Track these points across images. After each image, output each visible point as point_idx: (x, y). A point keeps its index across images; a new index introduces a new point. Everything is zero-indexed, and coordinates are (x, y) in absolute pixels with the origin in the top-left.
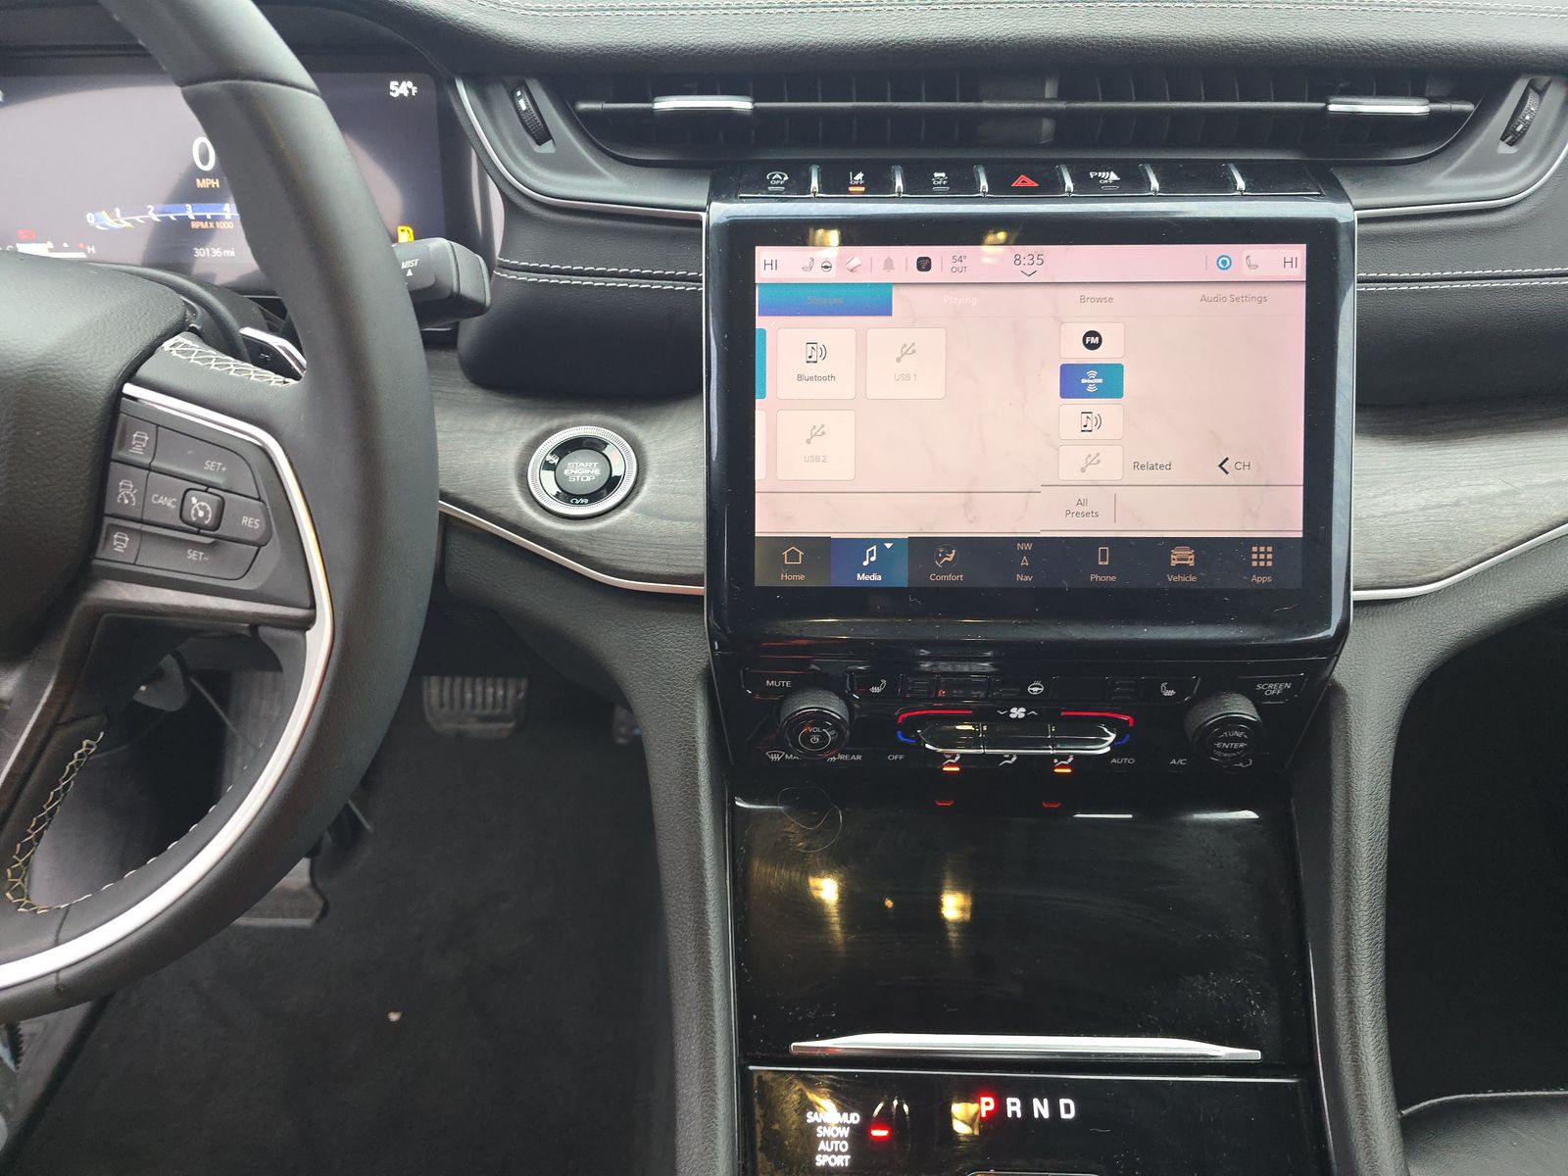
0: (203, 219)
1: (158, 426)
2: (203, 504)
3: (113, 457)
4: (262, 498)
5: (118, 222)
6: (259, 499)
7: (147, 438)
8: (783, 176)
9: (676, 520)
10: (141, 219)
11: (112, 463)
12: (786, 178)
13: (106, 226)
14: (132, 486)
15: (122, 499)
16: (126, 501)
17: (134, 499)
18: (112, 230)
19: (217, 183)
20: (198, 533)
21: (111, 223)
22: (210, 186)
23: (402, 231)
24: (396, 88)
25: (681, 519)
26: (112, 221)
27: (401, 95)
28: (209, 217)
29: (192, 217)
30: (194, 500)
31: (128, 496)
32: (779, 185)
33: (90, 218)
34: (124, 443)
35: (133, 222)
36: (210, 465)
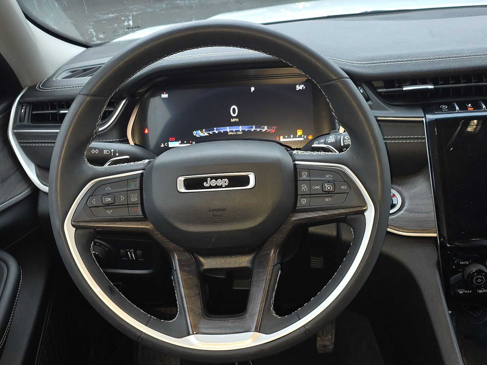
0: (232, 131)
1: (309, 169)
2: (329, 185)
3: (298, 180)
4: (346, 181)
5: (204, 134)
6: (345, 181)
7: (307, 173)
8: (446, 107)
9: (420, 213)
10: (212, 132)
11: (298, 181)
12: (447, 107)
13: (200, 135)
14: (305, 186)
15: (303, 190)
16: (305, 190)
17: (307, 189)
18: (201, 136)
19: (238, 120)
20: (329, 194)
21: (202, 135)
22: (235, 121)
23: (299, 131)
24: (298, 87)
25: (422, 213)
26: (202, 134)
27: (300, 89)
28: (234, 131)
29: (228, 131)
30: (326, 185)
31: (305, 189)
32: (445, 109)
33: (195, 133)
34: (301, 176)
35: (209, 134)
36: (327, 176)
